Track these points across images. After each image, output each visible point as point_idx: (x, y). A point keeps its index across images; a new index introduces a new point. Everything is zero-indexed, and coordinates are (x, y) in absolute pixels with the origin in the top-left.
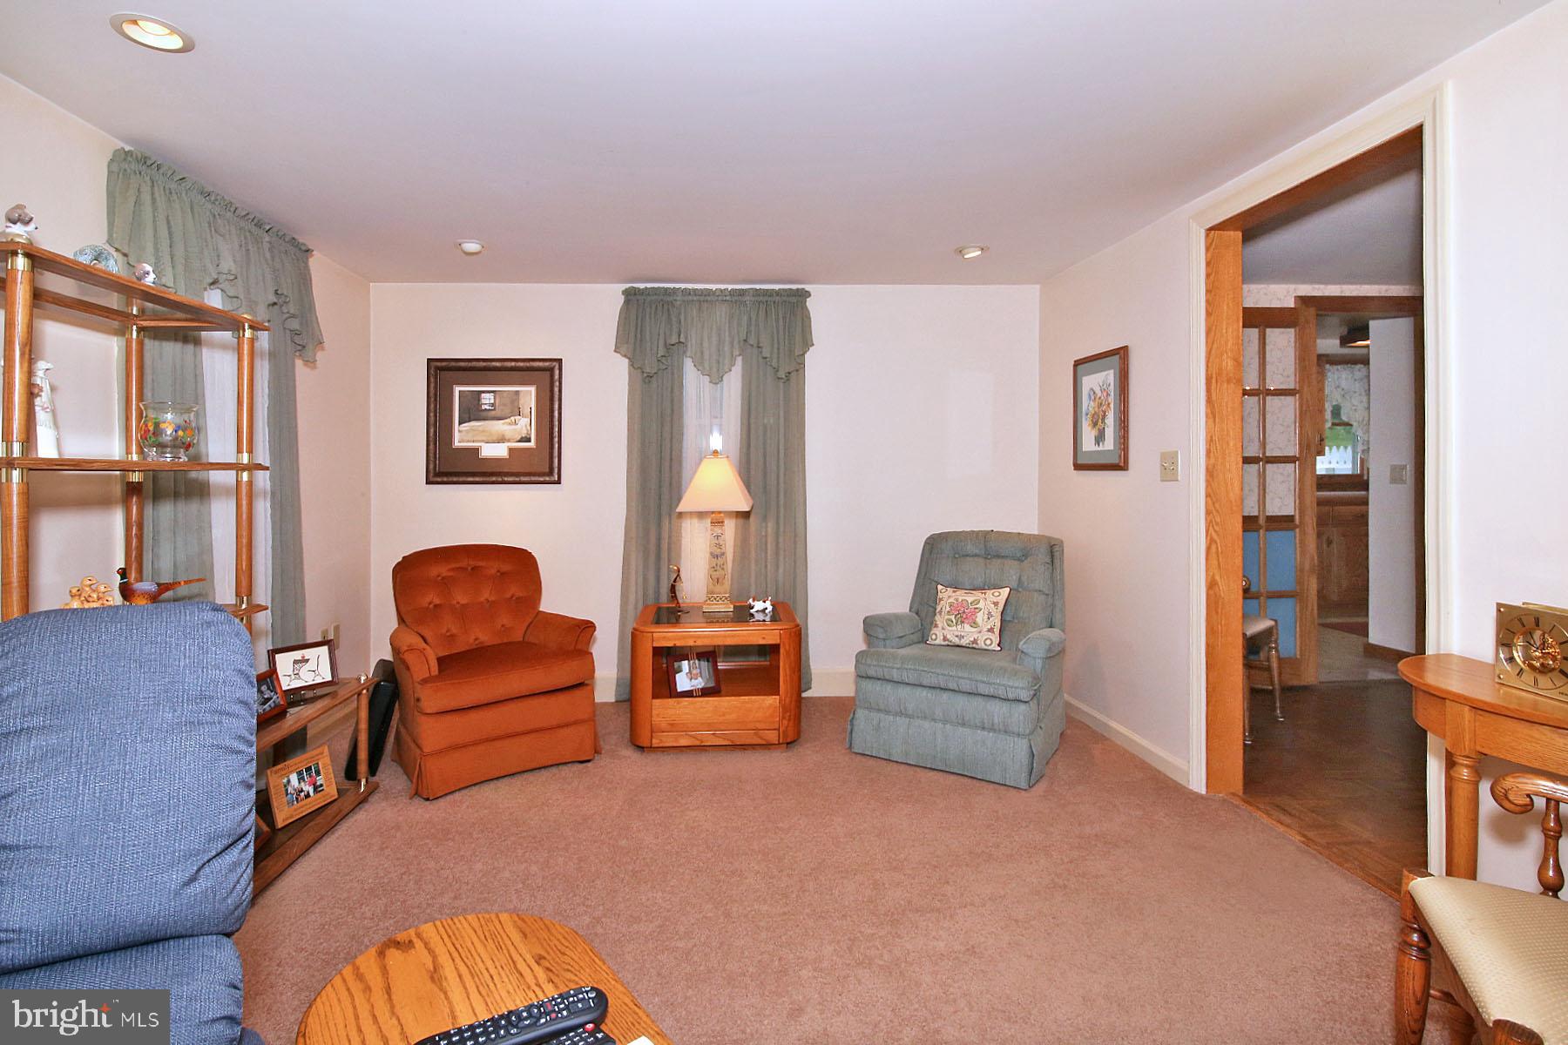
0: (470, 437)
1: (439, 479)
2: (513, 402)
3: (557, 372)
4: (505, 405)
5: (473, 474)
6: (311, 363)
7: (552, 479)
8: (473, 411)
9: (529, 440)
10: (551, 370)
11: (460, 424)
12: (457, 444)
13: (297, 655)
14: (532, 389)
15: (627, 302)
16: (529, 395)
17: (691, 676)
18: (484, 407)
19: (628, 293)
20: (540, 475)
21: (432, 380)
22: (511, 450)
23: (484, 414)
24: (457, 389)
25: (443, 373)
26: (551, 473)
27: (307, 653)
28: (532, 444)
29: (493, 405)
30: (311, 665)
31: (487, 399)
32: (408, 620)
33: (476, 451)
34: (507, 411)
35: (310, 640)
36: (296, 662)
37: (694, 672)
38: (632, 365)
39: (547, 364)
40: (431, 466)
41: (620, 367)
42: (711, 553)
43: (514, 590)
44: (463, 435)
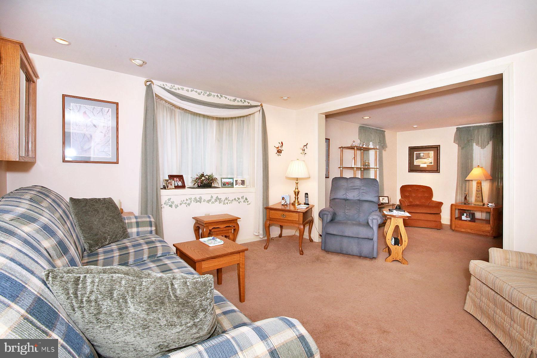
0: (418, 162)
1: (411, 171)
2: (428, 155)
3: (439, 148)
4: (426, 155)
5: (419, 170)
6: (385, 151)
7: (437, 172)
8: (418, 157)
9: (432, 163)
10: (437, 147)
11: (416, 160)
12: (415, 164)
13: (383, 198)
14: (433, 152)
15: (457, 131)
16: (432, 153)
17: (466, 217)
18: (421, 156)
19: (458, 129)
20: (435, 171)
21: (410, 151)
22: (427, 165)
23: (421, 158)
24: (415, 153)
25: (412, 150)
26: (437, 171)
27: (384, 198)
28: (433, 164)
29: (423, 156)
30: (385, 200)
31: (422, 155)
32: (403, 197)
33: (419, 165)
34: (426, 157)
35: (385, 196)
36: (383, 199)
37: (468, 216)
38: (458, 146)
39: (436, 146)
40: (409, 169)
41: (456, 146)
42: (476, 190)
43: (426, 195)
44: (416, 162)
